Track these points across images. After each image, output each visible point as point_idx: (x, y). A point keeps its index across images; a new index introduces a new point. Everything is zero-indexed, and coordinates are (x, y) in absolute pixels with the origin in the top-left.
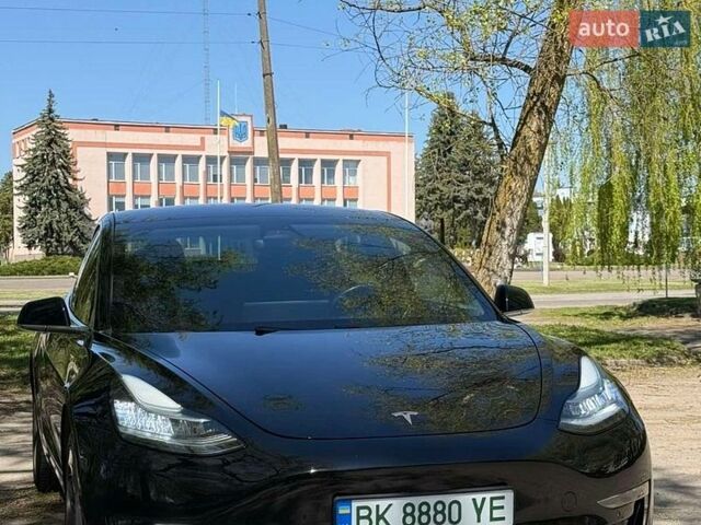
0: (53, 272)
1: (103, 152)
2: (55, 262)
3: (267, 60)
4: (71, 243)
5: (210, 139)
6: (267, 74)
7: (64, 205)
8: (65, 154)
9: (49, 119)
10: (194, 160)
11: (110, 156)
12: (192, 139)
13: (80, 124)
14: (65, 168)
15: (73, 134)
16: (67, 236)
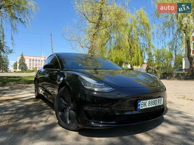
0: (22, 72)
1: (29, 59)
2: (23, 71)
3: (52, 48)
4: (25, 69)
5: (42, 58)
6: (52, 49)
7: (24, 65)
8: (24, 59)
9: (22, 55)
10: (40, 60)
11: (30, 60)
12: (40, 58)
13: (26, 56)
14: (24, 61)
15: (25, 57)
16: (24, 68)
